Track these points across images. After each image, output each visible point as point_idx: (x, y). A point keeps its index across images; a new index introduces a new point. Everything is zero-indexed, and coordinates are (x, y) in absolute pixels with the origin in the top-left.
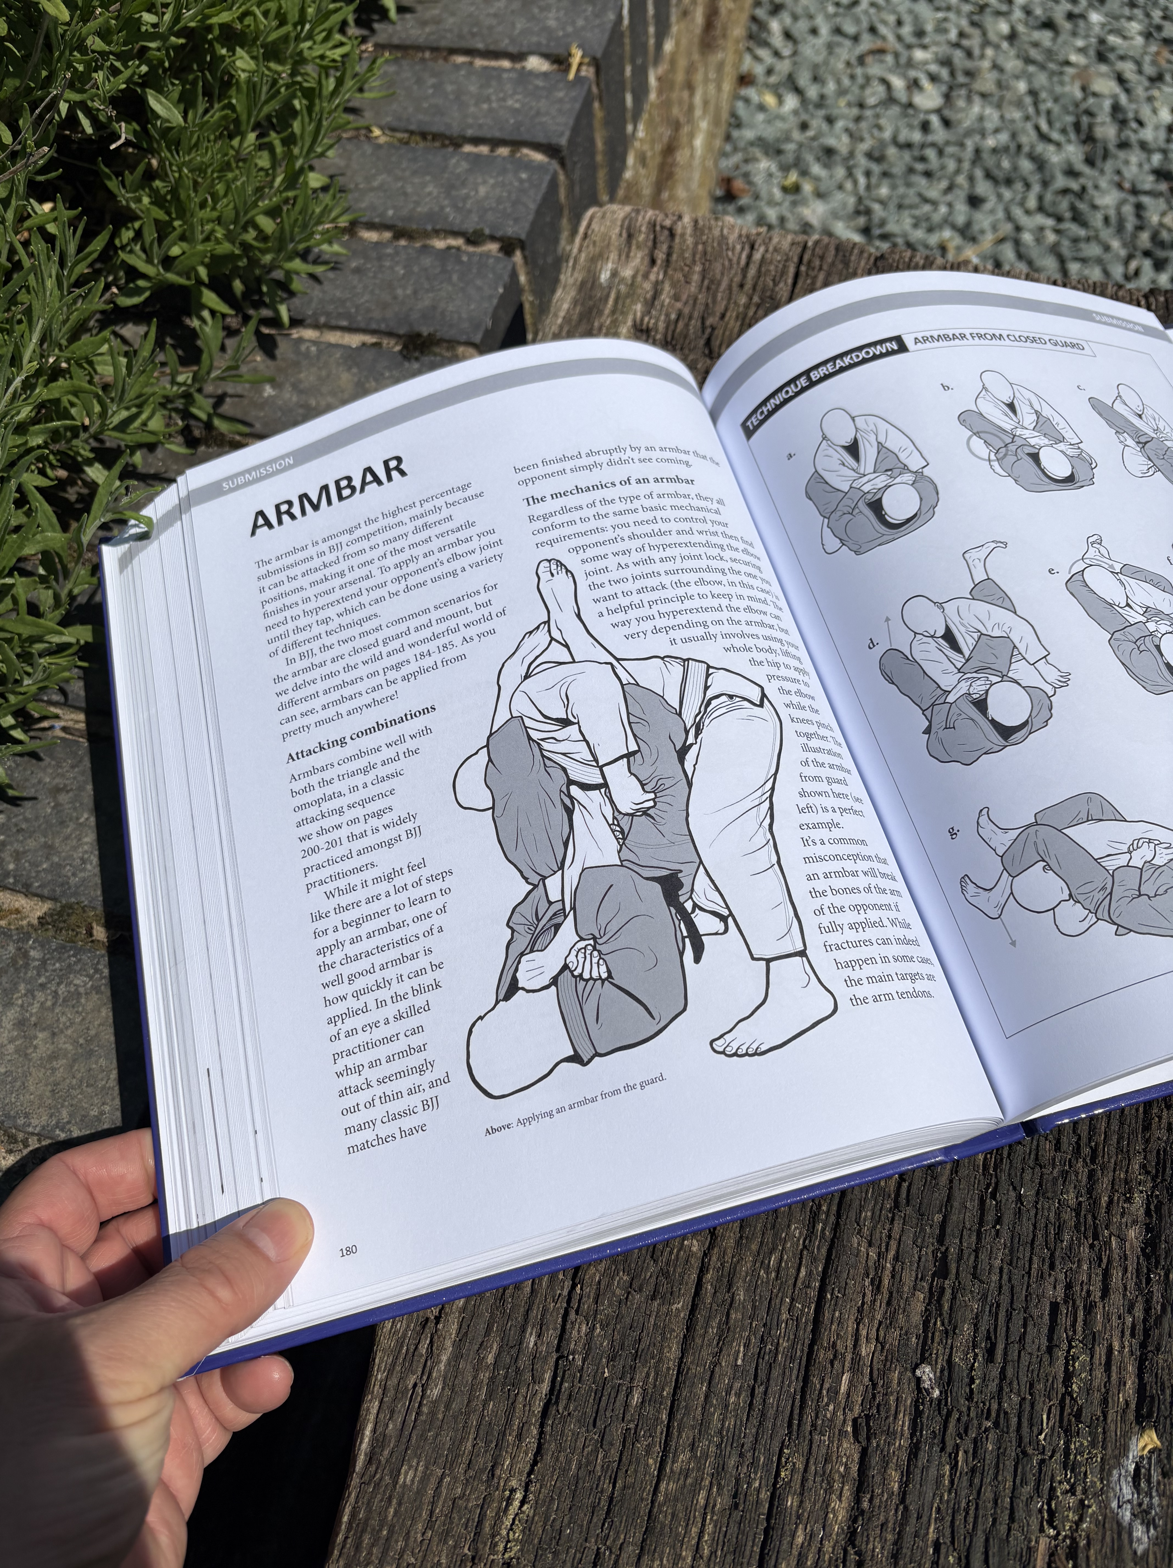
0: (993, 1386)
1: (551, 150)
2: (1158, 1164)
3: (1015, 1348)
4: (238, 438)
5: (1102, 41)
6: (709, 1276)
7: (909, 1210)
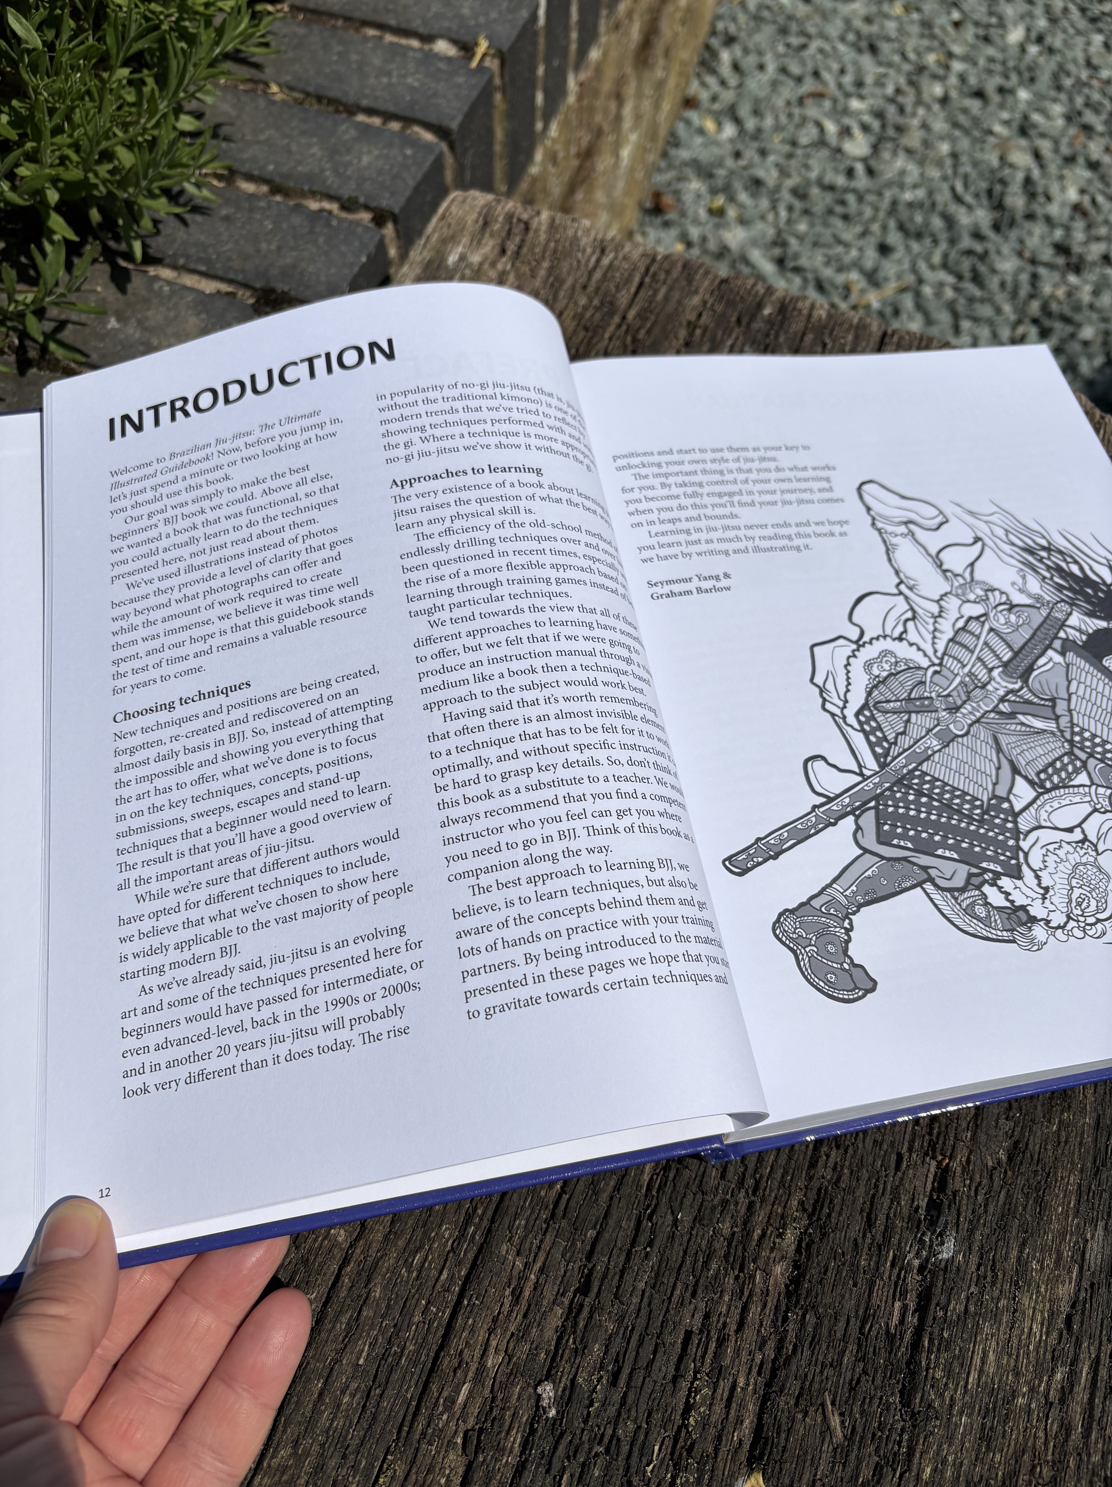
0: (612, 1411)
1: (442, 132)
2: (816, 1201)
3: (641, 1374)
4: (73, 365)
5: (1026, 117)
6: (349, 1269)
7: (564, 1223)
